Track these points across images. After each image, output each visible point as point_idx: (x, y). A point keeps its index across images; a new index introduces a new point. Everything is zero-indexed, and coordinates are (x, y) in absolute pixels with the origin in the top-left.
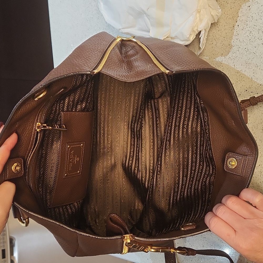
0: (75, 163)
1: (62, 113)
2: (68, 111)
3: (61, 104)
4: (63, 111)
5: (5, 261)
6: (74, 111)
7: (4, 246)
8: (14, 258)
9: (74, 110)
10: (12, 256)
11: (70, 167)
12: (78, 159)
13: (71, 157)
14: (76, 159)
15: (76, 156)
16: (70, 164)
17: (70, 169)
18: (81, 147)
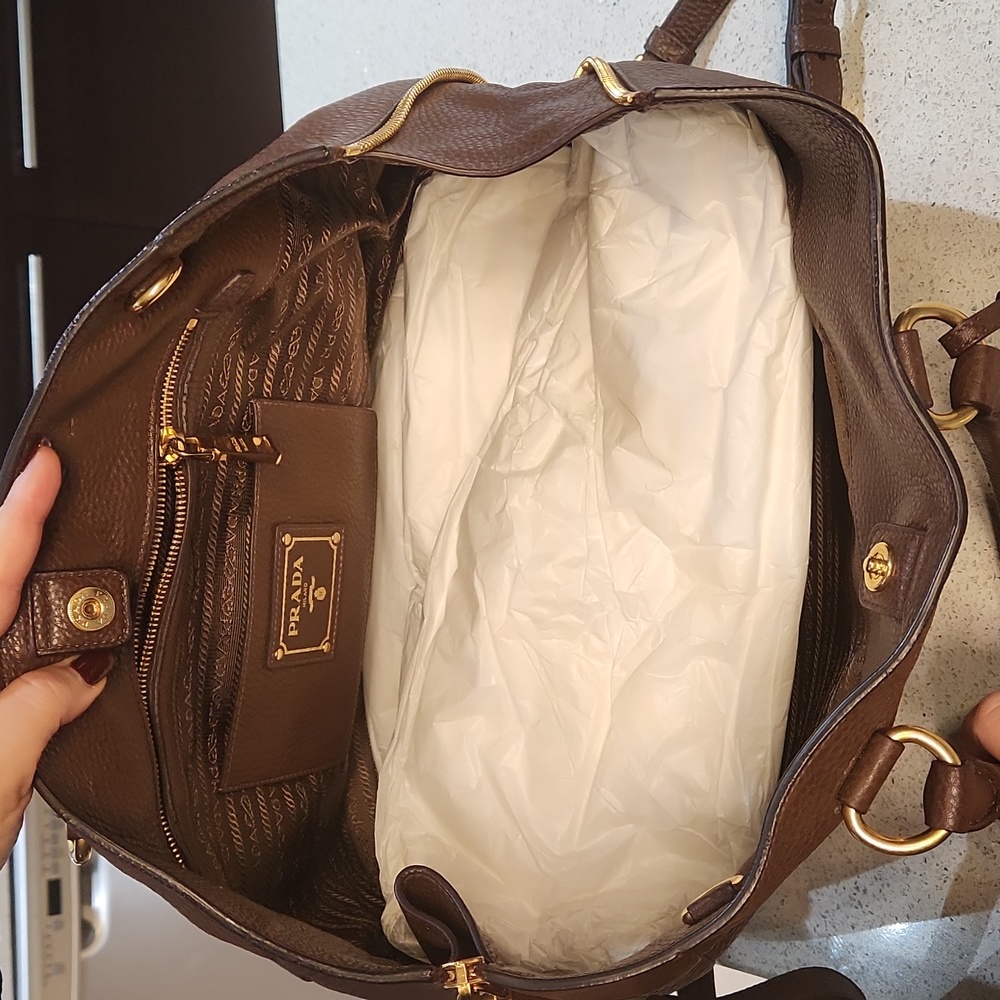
0: (311, 610)
1: (257, 405)
2: (276, 396)
3: (252, 367)
4: (259, 395)
5: (59, 926)
6: (299, 399)
7: (56, 868)
8: (95, 913)
9: (299, 394)
10: (86, 908)
11: (293, 625)
12: (321, 594)
13: (295, 583)
14: (314, 592)
15: (313, 579)
16: (293, 610)
17: (291, 633)
18: (332, 545)
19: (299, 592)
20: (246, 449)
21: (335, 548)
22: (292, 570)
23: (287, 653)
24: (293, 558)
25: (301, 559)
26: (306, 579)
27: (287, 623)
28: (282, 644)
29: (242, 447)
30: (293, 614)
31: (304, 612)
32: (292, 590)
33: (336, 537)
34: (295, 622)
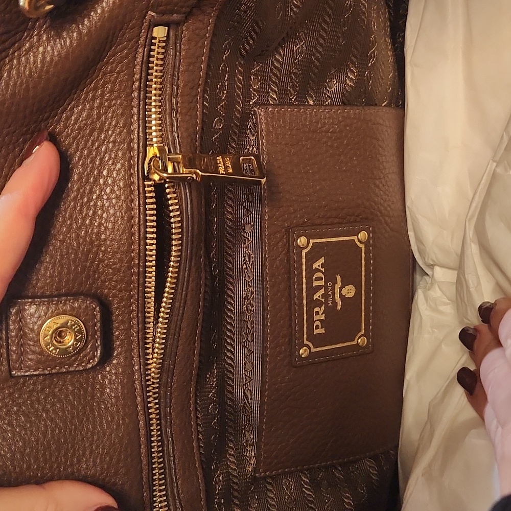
11: (317, 323)
12: (349, 291)
13: (316, 284)
14: (340, 290)
15: (339, 278)
16: (317, 309)
17: (316, 332)
18: (358, 243)
19: (322, 291)
20: (231, 171)
21: (362, 246)
22: (311, 271)
23: (313, 350)
24: (311, 259)
25: (322, 260)
26: (330, 277)
27: (311, 321)
28: (306, 342)
29: (226, 168)
30: (317, 313)
31: (330, 311)
32: (312, 290)
33: (363, 235)
34: (320, 320)
